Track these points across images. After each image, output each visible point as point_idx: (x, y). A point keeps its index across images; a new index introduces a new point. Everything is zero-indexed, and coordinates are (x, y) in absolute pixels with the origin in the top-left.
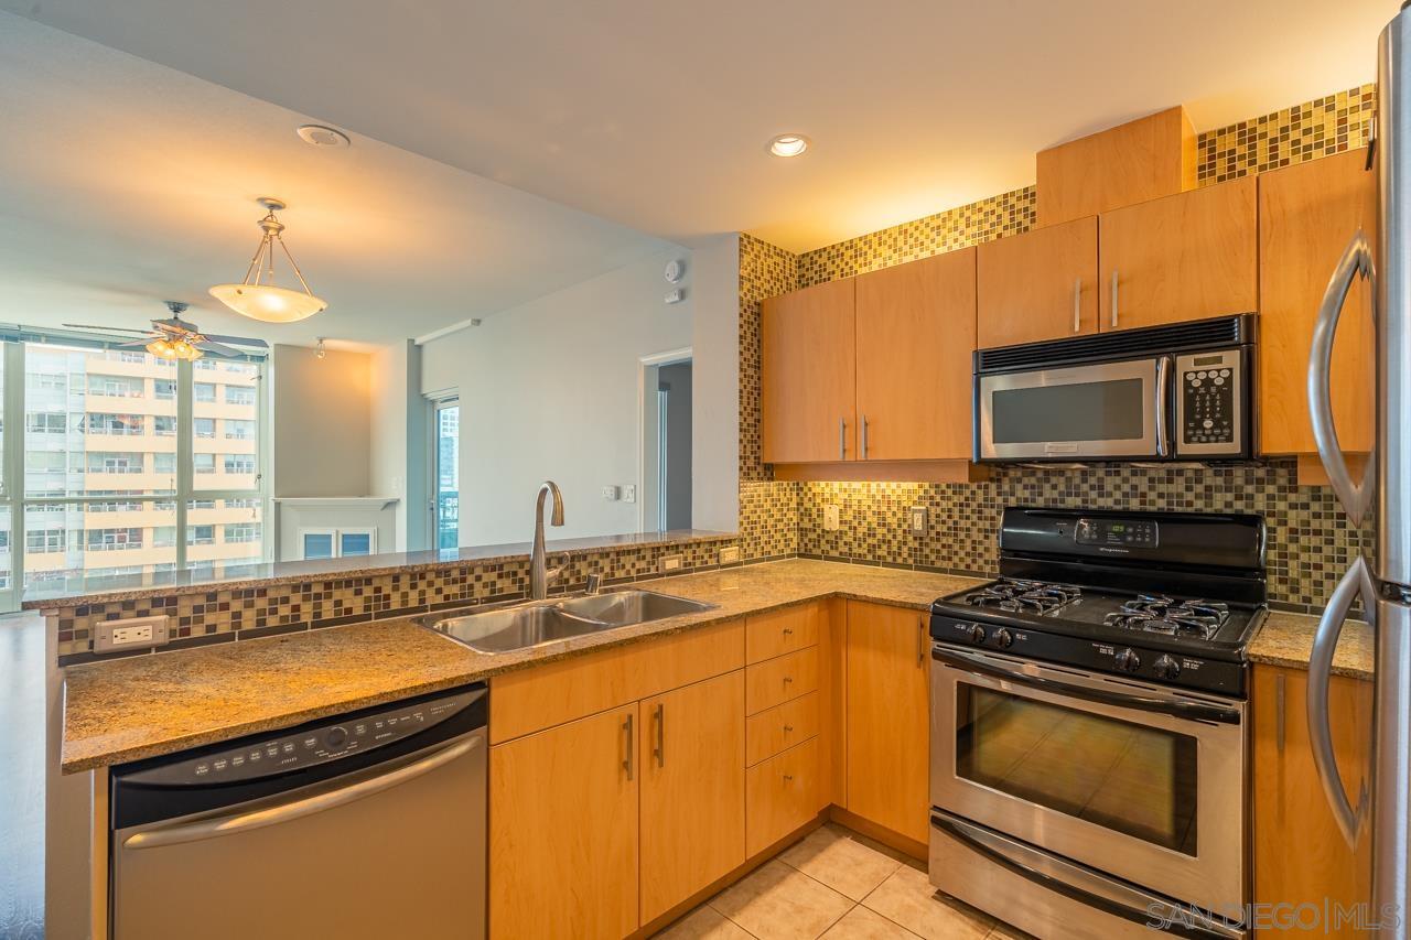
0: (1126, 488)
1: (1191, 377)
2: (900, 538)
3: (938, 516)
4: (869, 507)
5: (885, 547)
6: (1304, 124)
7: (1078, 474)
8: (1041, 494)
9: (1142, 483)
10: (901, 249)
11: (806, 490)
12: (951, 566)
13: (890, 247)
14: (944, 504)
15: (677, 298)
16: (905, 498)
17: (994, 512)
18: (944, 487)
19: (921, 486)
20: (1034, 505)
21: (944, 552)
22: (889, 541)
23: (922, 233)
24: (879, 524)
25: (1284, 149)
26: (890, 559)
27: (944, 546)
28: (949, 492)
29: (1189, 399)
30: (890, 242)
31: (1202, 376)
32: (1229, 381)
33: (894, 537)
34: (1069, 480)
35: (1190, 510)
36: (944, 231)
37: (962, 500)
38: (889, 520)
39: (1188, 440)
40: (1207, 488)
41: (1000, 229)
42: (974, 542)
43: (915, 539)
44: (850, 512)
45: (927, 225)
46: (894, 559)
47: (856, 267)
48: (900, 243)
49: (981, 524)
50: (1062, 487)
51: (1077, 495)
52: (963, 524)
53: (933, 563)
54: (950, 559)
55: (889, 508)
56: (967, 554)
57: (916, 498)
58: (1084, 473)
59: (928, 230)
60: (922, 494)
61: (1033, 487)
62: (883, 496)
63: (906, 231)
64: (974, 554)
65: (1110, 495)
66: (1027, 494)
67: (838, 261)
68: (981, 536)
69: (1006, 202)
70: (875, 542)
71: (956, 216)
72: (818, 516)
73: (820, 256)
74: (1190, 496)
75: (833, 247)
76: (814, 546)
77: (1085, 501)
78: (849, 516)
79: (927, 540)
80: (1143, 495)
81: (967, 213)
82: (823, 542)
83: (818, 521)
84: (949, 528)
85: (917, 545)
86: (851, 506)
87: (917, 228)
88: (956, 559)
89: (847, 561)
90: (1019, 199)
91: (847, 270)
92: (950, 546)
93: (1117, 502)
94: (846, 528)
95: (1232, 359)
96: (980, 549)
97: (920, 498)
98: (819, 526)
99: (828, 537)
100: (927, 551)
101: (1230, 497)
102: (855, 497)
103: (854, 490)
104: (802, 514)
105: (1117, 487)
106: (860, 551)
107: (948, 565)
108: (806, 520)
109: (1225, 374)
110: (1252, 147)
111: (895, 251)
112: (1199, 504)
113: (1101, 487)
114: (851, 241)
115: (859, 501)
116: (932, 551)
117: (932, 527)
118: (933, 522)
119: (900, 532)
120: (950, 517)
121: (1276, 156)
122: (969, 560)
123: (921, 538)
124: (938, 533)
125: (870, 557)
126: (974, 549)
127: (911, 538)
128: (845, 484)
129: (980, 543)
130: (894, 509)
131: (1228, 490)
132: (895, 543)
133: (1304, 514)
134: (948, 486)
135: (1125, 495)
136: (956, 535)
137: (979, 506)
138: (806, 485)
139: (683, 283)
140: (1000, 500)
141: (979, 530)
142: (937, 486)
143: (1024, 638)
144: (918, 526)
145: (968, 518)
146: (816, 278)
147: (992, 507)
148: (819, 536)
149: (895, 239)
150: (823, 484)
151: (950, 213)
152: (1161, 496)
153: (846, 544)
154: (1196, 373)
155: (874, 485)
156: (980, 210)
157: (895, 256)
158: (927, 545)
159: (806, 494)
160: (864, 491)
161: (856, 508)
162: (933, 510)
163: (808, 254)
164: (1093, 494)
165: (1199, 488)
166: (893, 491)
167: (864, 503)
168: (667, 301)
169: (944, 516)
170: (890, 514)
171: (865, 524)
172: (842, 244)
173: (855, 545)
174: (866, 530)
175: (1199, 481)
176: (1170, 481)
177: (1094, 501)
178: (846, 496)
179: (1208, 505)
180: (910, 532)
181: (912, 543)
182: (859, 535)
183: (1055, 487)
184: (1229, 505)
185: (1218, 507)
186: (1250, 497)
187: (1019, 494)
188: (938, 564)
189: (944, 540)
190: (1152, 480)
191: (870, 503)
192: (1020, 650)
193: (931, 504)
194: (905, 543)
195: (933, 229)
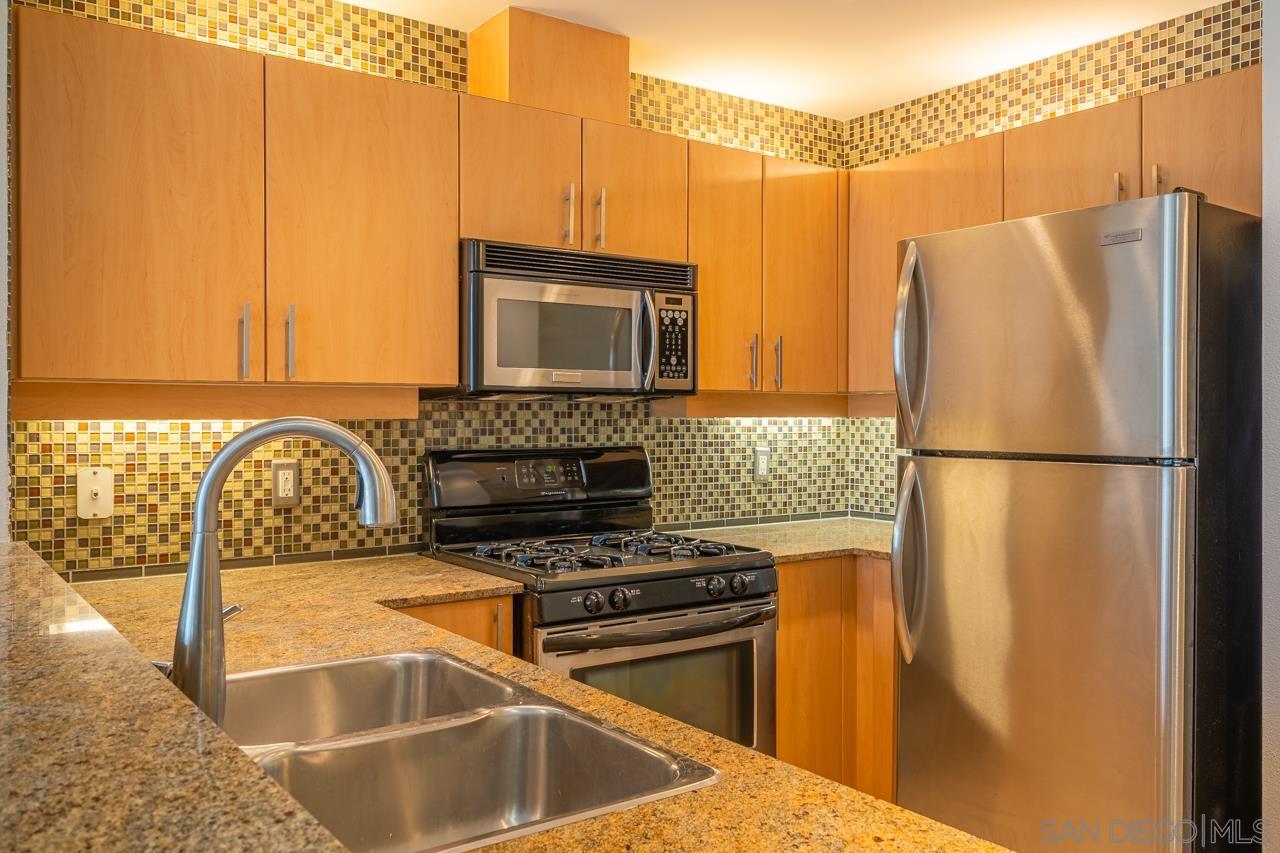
0: (536, 423)
2: (249, 514)
3: (316, 472)
4: (186, 466)
7: (491, 407)
8: (453, 434)
9: (549, 418)
21: (326, 528)
22: (229, 523)
27: (325, 518)
29: (662, 335)
31: (670, 314)
32: (686, 321)
33: (238, 514)
35: (583, 445)
36: (319, 28)
40: (596, 422)
41: (399, 64)
43: (277, 512)
44: (142, 479)
46: (238, 552)
50: (476, 424)
51: (491, 433)
53: (307, 546)
54: (335, 536)
57: (279, 446)
58: (498, 406)
61: (445, 424)
62: (216, 446)
65: (521, 432)
66: (437, 433)
69: (407, 31)
71: (338, 14)
72: (59, 492)
74: (583, 431)
77: (499, 440)
78: (139, 485)
79: (297, 512)
80: (550, 430)
81: (355, 19)
82: (70, 543)
83: (59, 502)
84: (334, 489)
85: (279, 522)
86: (143, 467)
88: (343, 535)
89: (136, 573)
90: (423, 35)
92: (335, 517)
93: (527, 440)
94: (131, 510)
95: (686, 302)
97: (286, 445)
98: (61, 512)
99: (82, 532)
101: (610, 430)
102: (150, 448)
103: (153, 436)
105: (528, 423)
106: (163, 549)
107: (333, 546)
108: (24, 503)
109: (684, 315)
111: (232, 21)
112: (590, 438)
113: (514, 423)
115: (164, 456)
116: (306, 528)
117: (307, 491)
118: (307, 482)
119: (248, 505)
120: (335, 472)
123: (288, 511)
124: (316, 499)
127: (268, 512)
128: (130, 426)
131: (609, 423)
132: (238, 524)
136: (344, 499)
138: (25, 428)
140: (404, 444)
143: (638, 592)
144: (286, 487)
147: (395, 453)
148: (59, 533)
150: (70, 425)
152: (563, 431)
153: (130, 540)
154: (667, 311)
155: (196, 425)
156: (373, 23)
158: (298, 519)
160: (176, 438)
161: (151, 469)
162: (309, 464)
164: (506, 432)
165: (590, 423)
167: (172, 459)
169: (326, 472)
171: (175, 498)
173: (153, 539)
174: (178, 509)
175: (590, 415)
176: (570, 415)
177: (507, 440)
178: (132, 448)
179: (596, 439)
180: (268, 503)
181: (271, 520)
182: (162, 520)
183: (469, 424)
184: (609, 438)
185: (602, 441)
186: (623, 431)
187: (429, 433)
188: (315, 548)
189: (325, 509)
190: (556, 414)
191: (188, 458)
192: (633, 607)
193: (306, 454)
194: (258, 523)
195: (301, 17)
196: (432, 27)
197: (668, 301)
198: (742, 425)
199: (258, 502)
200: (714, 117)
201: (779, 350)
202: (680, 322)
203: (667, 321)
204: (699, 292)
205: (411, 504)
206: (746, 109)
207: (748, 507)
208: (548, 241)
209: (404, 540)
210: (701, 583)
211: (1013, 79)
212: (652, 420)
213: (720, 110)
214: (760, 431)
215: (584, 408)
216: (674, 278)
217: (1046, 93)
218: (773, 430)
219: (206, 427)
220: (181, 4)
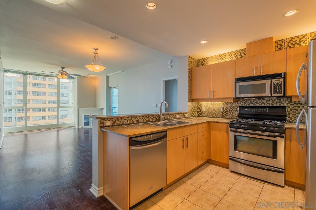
0: (262, 102)
1: (275, 83)
2: (218, 112)
3: (226, 108)
4: (212, 107)
5: (215, 114)
6: (294, 40)
7: (253, 100)
8: (246, 104)
9: (265, 102)
10: (218, 59)
11: (198, 104)
12: (228, 117)
13: (216, 59)
14: (227, 106)
15: (170, 67)
16: (219, 105)
17: (237, 107)
18: (227, 103)
19: (222, 103)
20: (244, 106)
21: (227, 115)
22: (216, 113)
23: (223, 56)
24: (214, 110)
25: (290, 44)
26: (216, 116)
27: (227, 114)
28: (228, 104)
29: (274, 87)
30: (216, 58)
31: (277, 83)
32: (281, 83)
33: (217, 112)
34: (251, 101)
35: (273, 106)
36: (227, 56)
37: (230, 105)
38: (216, 109)
39: (274, 93)
40: (276, 102)
41: (238, 56)
42: (233, 113)
43: (221, 112)
44: (208, 108)
45: (224, 55)
46: (217, 116)
48: (218, 58)
49: (234, 109)
50: (250, 103)
51: (253, 104)
52: (230, 109)
53: (224, 117)
55: (216, 107)
56: (231, 115)
57: (221, 105)
58: (254, 100)
59: (224, 56)
60: (222, 104)
61: (244, 102)
62: (215, 105)
64: (233, 115)
65: (259, 104)
66: (243, 104)
67: (205, 61)
68: (234, 112)
69: (239, 51)
70: (213, 113)
71: (229, 53)
72: (201, 109)
73: (202, 60)
74: (273, 104)
75: (204, 58)
76: (200, 114)
77: (254, 105)
78: (208, 109)
79: (224, 113)
80: (265, 103)
81: (232, 53)
82: (202, 114)
83: (201, 110)
84: (228, 110)
85: (221, 114)
86: (208, 107)
87: (221, 55)
88: (229, 116)
89: (207, 117)
90: (242, 51)
91: (207, 63)
92: (228, 114)
93: (260, 105)
94: (207, 111)
95: (282, 80)
96: (234, 114)
97: (222, 105)
98: (201, 111)
99: (203, 113)
101: (280, 103)
102: (209, 105)
103: (209, 104)
104: (198, 109)
105: (260, 102)
106: (210, 115)
108: (199, 110)
109: (281, 82)
110: (285, 43)
111: (217, 59)
112: (275, 105)
113: (257, 102)
114: (208, 57)
115: (210, 106)
116: (224, 115)
117: (224, 110)
118: (225, 109)
119: (218, 111)
120: (228, 108)
121: (289, 45)
122: (232, 116)
123: (222, 112)
124: (226, 111)
125: (212, 116)
126: (233, 114)
127: (220, 112)
128: (207, 103)
129: (234, 113)
130: (217, 107)
131: (280, 102)
132: (217, 113)
133: (293, 106)
134: (228, 103)
135: (261, 104)
136: (229, 112)
137: (234, 106)
138: (199, 103)
139: (172, 64)
140: (238, 105)
141: (234, 111)
142: (226, 103)
143: (247, 126)
144: (222, 110)
145: (231, 108)
146: (201, 64)
147: (236, 106)
148: (201, 112)
149: (217, 57)
150: (202, 103)
151: (228, 53)
152: (268, 104)
153: (207, 114)
154: (276, 82)
155: (213, 103)
156: (234, 52)
157: (217, 60)
158: (223, 114)
159: (199, 105)
160: (211, 104)
161: (209, 107)
162: (225, 107)
163: (199, 60)
164: (256, 104)
165: (275, 102)
166: (217, 104)
168: (168, 68)
169: (227, 108)
170: (216, 108)
171: (211, 110)
172: (206, 58)
173: (209, 114)
174: (211, 111)
178: (207, 105)
181: (220, 113)
182: (210, 112)
183: (248, 102)
185: (278, 105)
186: (284, 103)
187: (241, 104)
188: (226, 117)
189: (227, 113)
192: (246, 128)
194: (219, 113)
195: (225, 56)
196: (243, 49)
197: (276, 80)
204: (287, 77)
216: (277, 76)
219: (214, 103)
220: (212, 60)
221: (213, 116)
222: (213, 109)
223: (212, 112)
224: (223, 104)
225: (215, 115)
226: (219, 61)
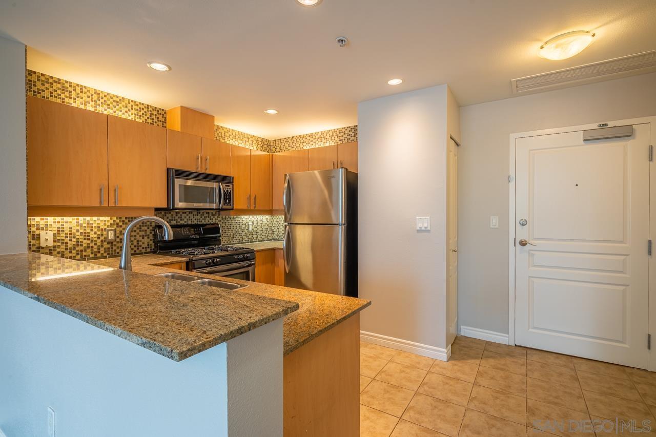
0: (188, 217)
2: (99, 244)
3: (121, 232)
4: (78, 231)
5: (89, 250)
9: (191, 216)
13: (88, 97)
14: (124, 226)
16: (103, 224)
17: (146, 228)
18: (124, 219)
19: (111, 219)
22: (92, 247)
23: (108, 100)
24: (85, 239)
26: (92, 256)
28: (126, 221)
32: (231, 191)
33: (95, 244)
35: (202, 223)
36: (120, 105)
38: (91, 236)
40: (205, 217)
41: (146, 117)
42: (138, 241)
43: (108, 243)
44: (62, 234)
45: (111, 98)
46: (96, 255)
47: (62, 96)
49: (140, 233)
50: (170, 218)
51: (175, 220)
55: (92, 230)
56: (135, 246)
57: (109, 224)
58: (176, 213)
59: (112, 100)
60: (112, 221)
62: (88, 224)
63: (99, 94)
65: (183, 220)
68: (141, 238)
69: (148, 108)
70: (82, 248)
71: (126, 102)
72: (34, 239)
74: (201, 219)
77: (177, 222)
78: (62, 236)
79: (115, 243)
80: (192, 219)
83: (33, 242)
85: (109, 246)
86: (63, 231)
87: (105, 96)
90: (153, 110)
93: (185, 222)
94: (59, 244)
95: (230, 186)
96: (140, 243)
97: (111, 224)
98: (34, 245)
99: (42, 251)
100: (114, 248)
102: (66, 225)
103: (66, 222)
105: (185, 217)
106: (70, 255)
109: (230, 189)
111: (92, 101)
112: (203, 221)
113: (181, 217)
114: (59, 79)
115: (70, 228)
117: (118, 237)
118: (118, 235)
119: (99, 242)
122: (135, 249)
123: (112, 243)
125: (78, 257)
126: (138, 244)
127: (105, 243)
128: (58, 219)
129: (141, 241)
130: (95, 230)
131: (208, 217)
132: (95, 247)
134: (126, 218)
141: (140, 236)
142: (120, 218)
143: (220, 259)
144: (111, 236)
147: (146, 226)
149: (92, 95)
150: (39, 218)
151: (123, 99)
152: (195, 220)
153: (59, 253)
154: (226, 188)
155: (81, 219)
156: (137, 105)
158: (115, 245)
160: (74, 222)
161: (66, 232)
162: (118, 229)
164: (179, 220)
166: (95, 221)
167: (73, 228)
170: (92, 233)
171: (74, 240)
174: (75, 243)
175: (203, 215)
176: (197, 215)
177: (179, 222)
178: (59, 225)
179: (205, 222)
180: (105, 241)
181: (106, 245)
182: (69, 246)
184: (209, 221)
185: (207, 222)
186: (212, 219)
190: (194, 215)
191: (78, 228)
192: (219, 263)
193: (117, 227)
194: (102, 246)
195: (114, 101)
196: (156, 108)
197: (226, 186)
198: (245, 218)
199: (102, 241)
200: (237, 137)
201: (255, 198)
202: (229, 191)
203: (226, 191)
204: (234, 183)
205: (151, 240)
206: (246, 136)
207: (247, 239)
208: (193, 169)
209: (149, 250)
210: (236, 257)
211: (311, 136)
212: (220, 216)
213: (239, 136)
214: (250, 219)
215: (201, 213)
216: (227, 180)
217: (319, 140)
218: (253, 219)
219: (84, 219)
220: (74, 95)
221: (81, 256)
222: (81, 238)
223: (79, 244)
224: (114, 221)
225: (89, 253)
226: (100, 109)
